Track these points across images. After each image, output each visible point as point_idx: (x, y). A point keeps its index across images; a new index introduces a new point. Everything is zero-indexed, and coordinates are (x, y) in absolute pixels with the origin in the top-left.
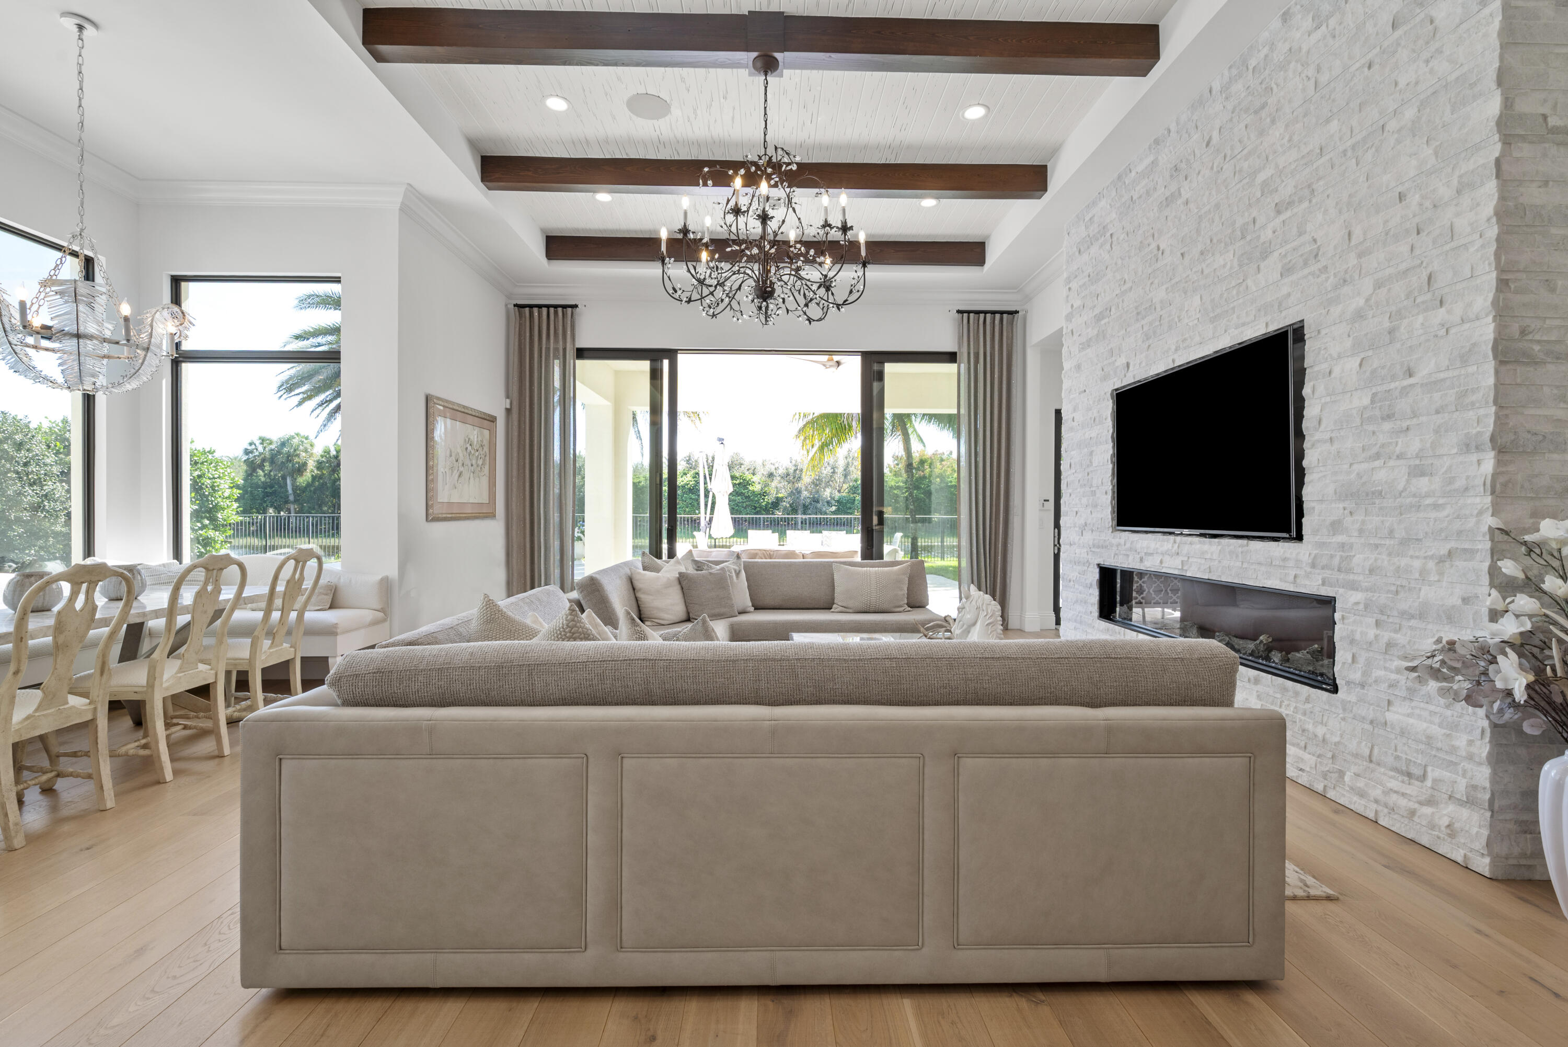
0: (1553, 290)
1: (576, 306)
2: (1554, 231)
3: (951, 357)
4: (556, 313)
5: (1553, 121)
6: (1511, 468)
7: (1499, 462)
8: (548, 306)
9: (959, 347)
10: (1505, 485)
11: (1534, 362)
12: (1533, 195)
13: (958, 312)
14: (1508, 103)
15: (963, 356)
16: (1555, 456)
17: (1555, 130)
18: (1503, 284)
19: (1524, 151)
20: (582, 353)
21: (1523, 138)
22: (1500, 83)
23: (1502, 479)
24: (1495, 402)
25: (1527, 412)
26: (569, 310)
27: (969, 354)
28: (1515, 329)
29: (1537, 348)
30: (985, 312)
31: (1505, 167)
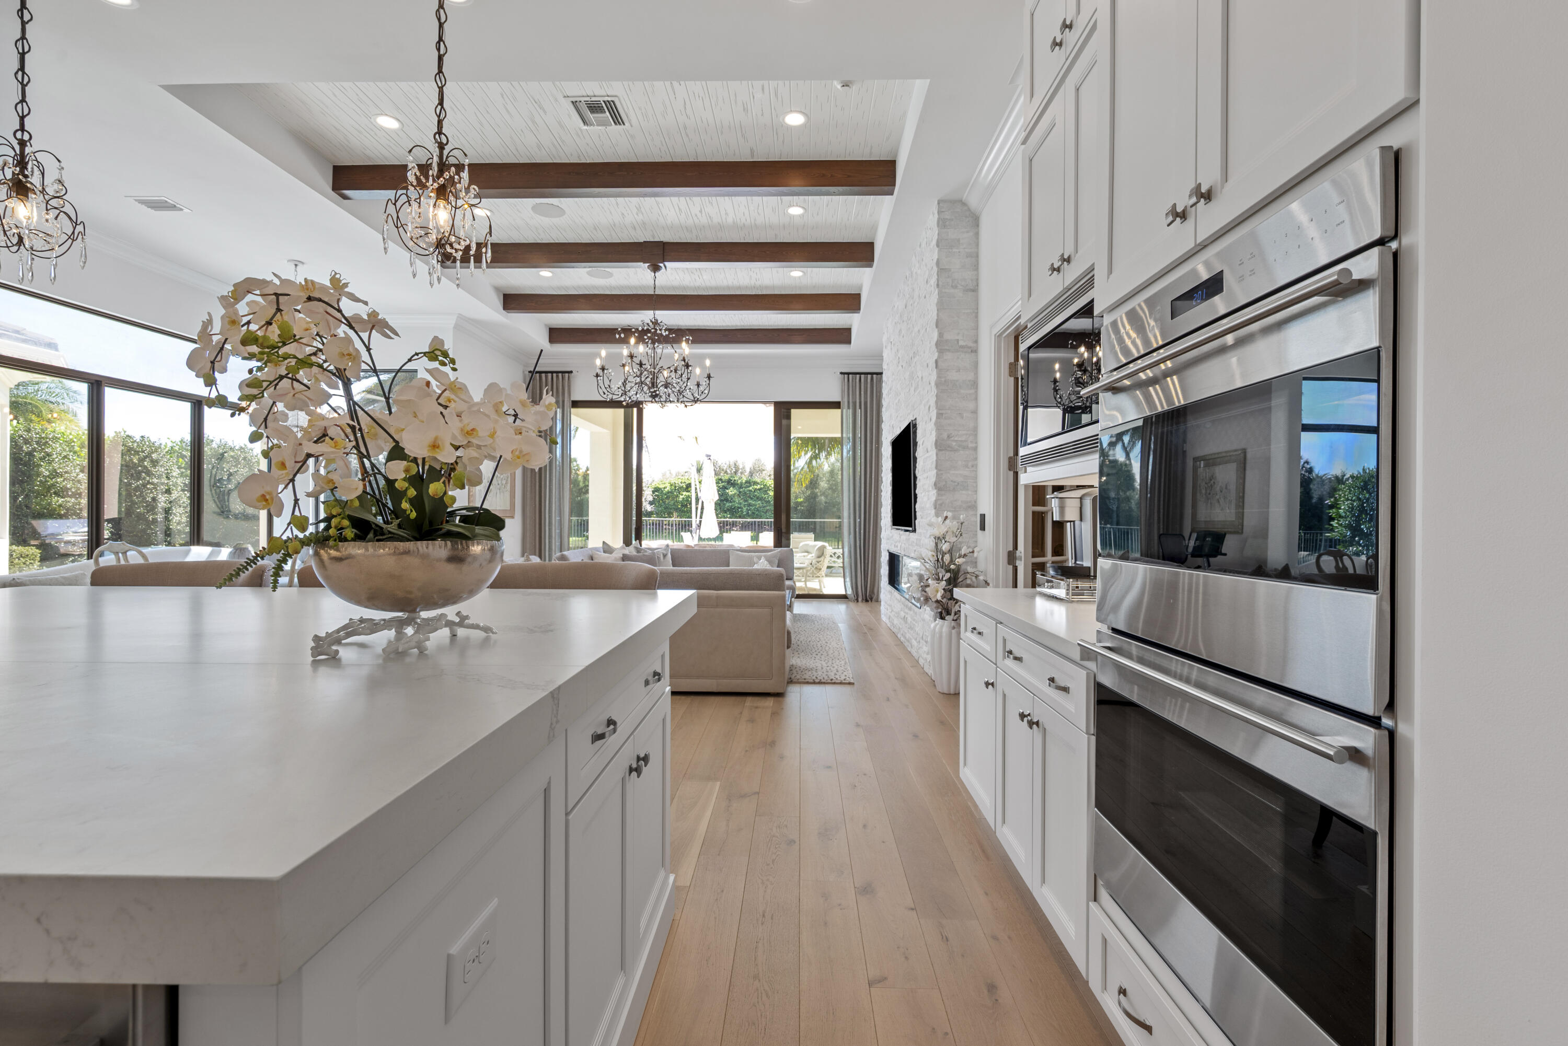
0: (962, 418)
1: (571, 372)
2: (962, 391)
3: (836, 405)
4: (557, 377)
5: (961, 343)
6: (944, 498)
7: (938, 495)
8: (552, 372)
9: (842, 399)
10: (941, 505)
11: (956, 451)
12: (953, 376)
13: (841, 373)
14: (941, 335)
15: (844, 404)
16: (964, 492)
17: (962, 347)
18: (939, 416)
19: (948, 356)
20: (576, 404)
21: (949, 350)
22: (937, 327)
23: (939, 502)
24: (936, 468)
25: (952, 472)
26: (567, 375)
27: (849, 402)
28: (945, 436)
29: (954, 444)
30: (860, 374)
31: (940, 363)
